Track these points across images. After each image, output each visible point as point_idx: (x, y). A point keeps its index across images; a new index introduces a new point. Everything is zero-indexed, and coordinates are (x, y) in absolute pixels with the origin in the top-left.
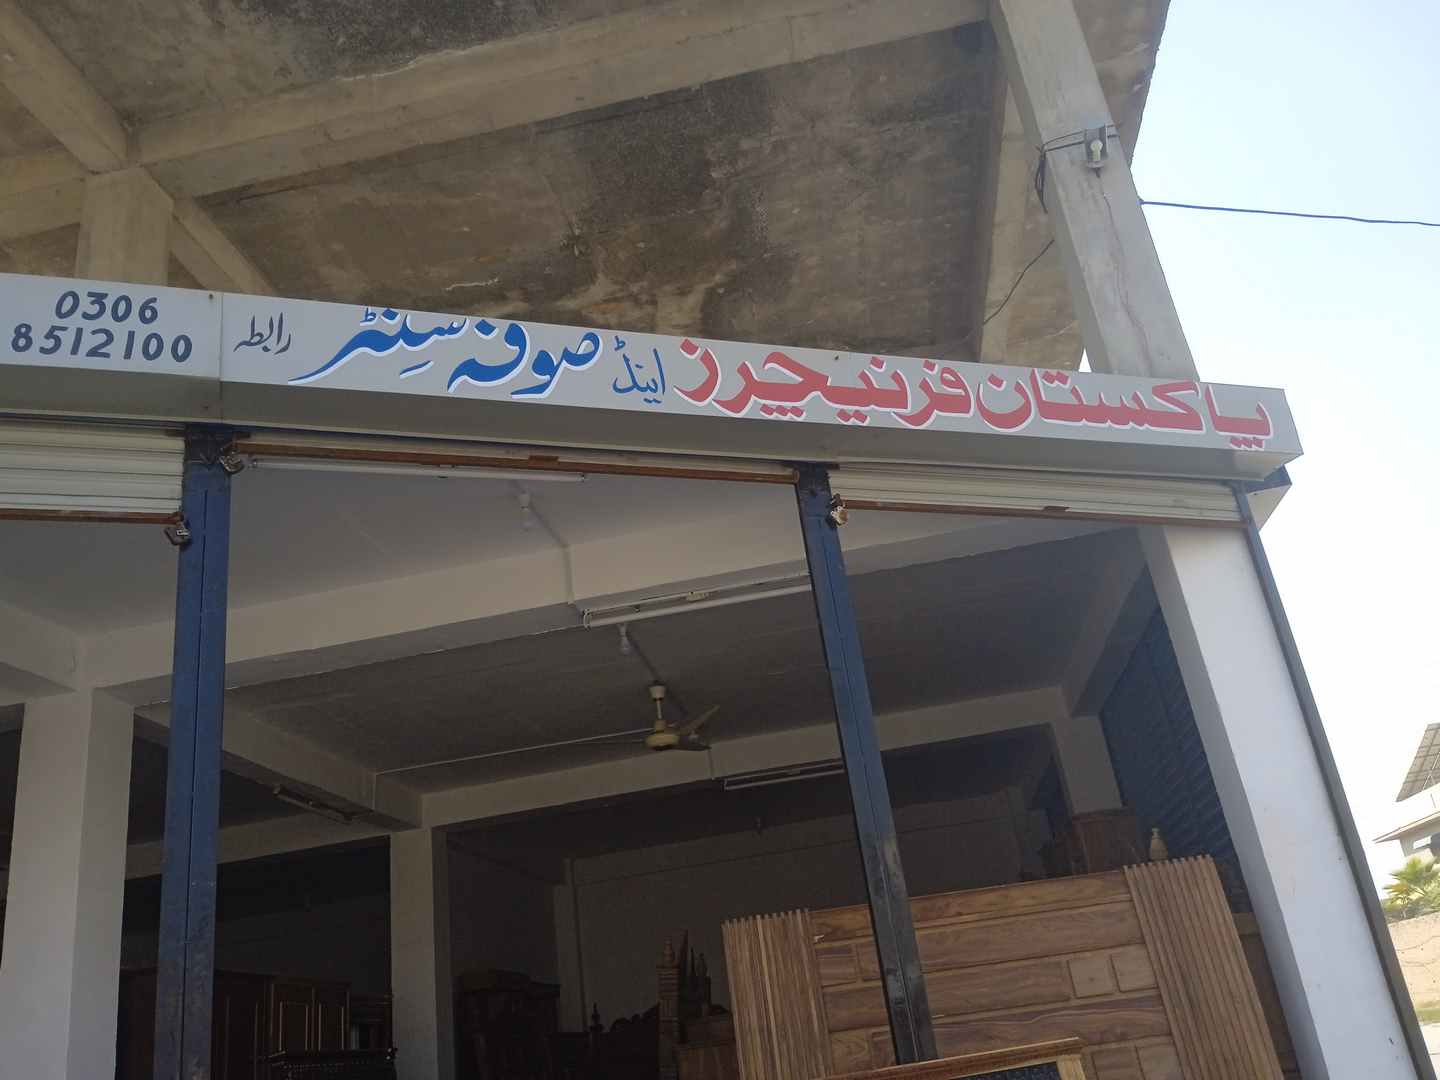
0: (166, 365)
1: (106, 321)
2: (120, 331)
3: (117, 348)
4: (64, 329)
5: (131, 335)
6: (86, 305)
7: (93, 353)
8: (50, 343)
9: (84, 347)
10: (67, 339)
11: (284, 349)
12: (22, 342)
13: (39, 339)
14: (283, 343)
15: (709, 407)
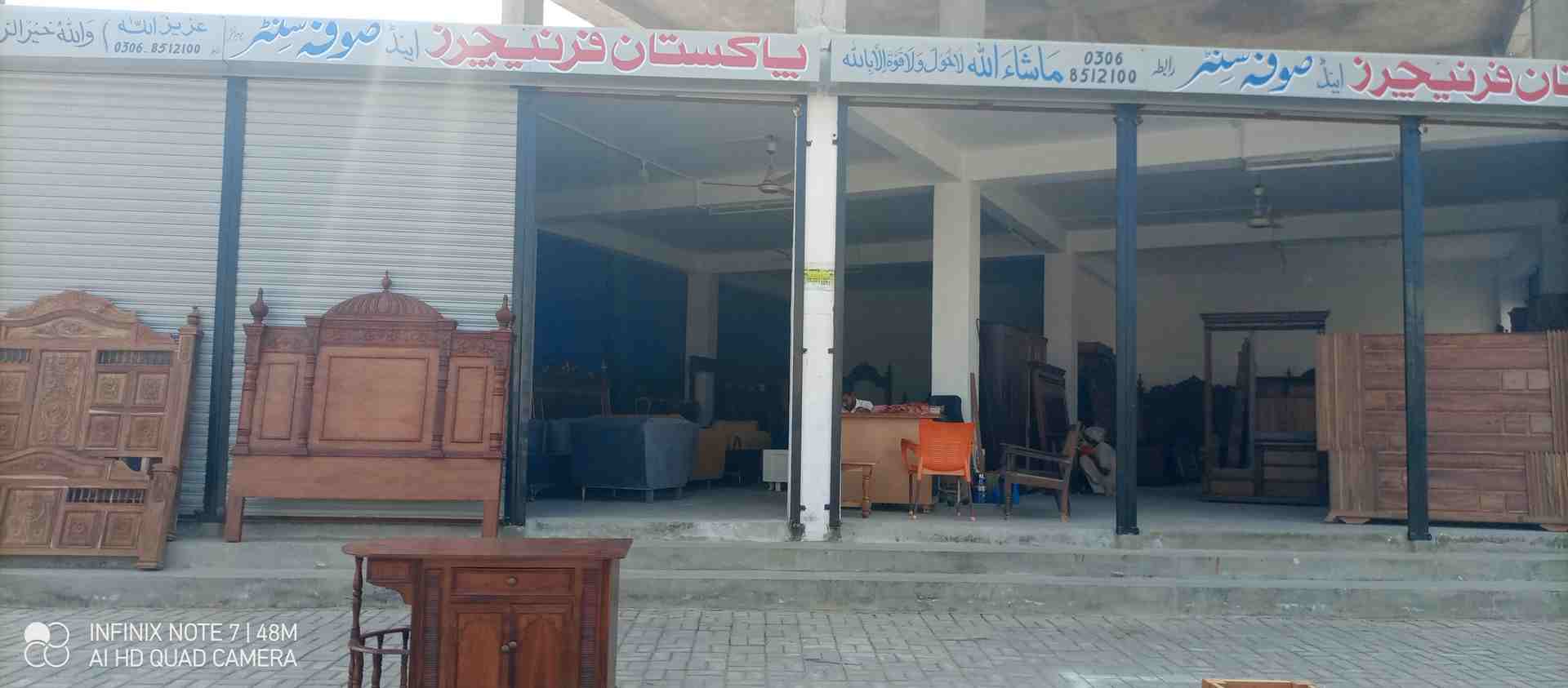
0: (1127, 85)
1: (1103, 65)
2: (1109, 69)
3: (1108, 78)
4: (1088, 70)
5: (1113, 72)
6: (1096, 58)
7: (1100, 80)
8: (1083, 77)
9: (1097, 78)
10: (1090, 73)
11: (1172, 74)
12: (1074, 77)
13: (1080, 77)
14: (1172, 71)
15: (1365, 94)
